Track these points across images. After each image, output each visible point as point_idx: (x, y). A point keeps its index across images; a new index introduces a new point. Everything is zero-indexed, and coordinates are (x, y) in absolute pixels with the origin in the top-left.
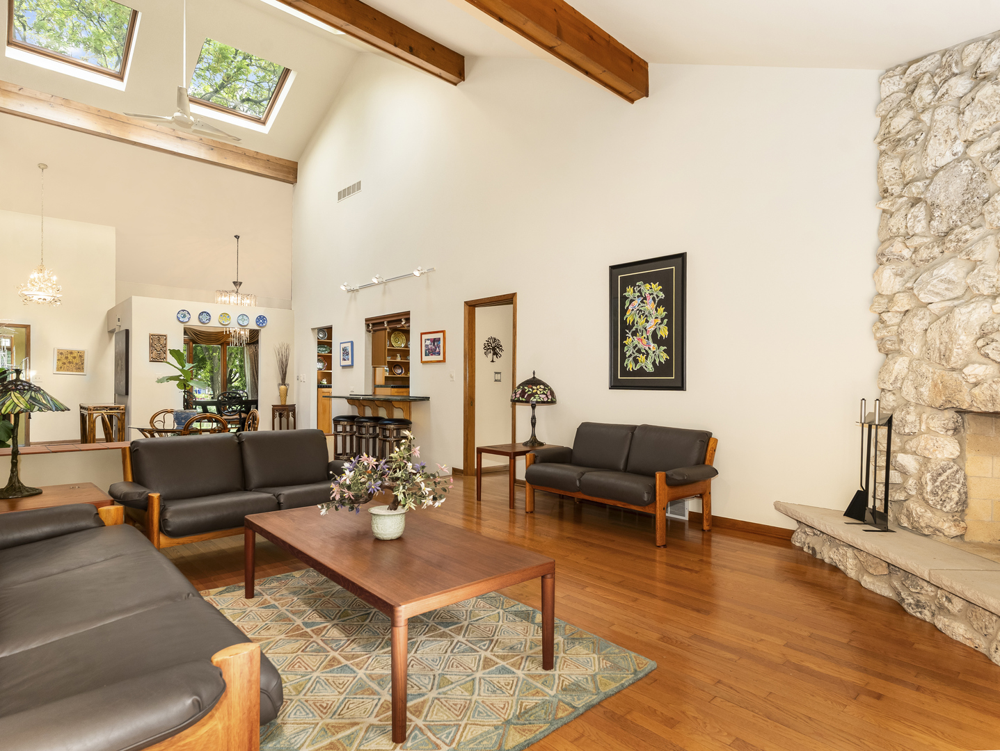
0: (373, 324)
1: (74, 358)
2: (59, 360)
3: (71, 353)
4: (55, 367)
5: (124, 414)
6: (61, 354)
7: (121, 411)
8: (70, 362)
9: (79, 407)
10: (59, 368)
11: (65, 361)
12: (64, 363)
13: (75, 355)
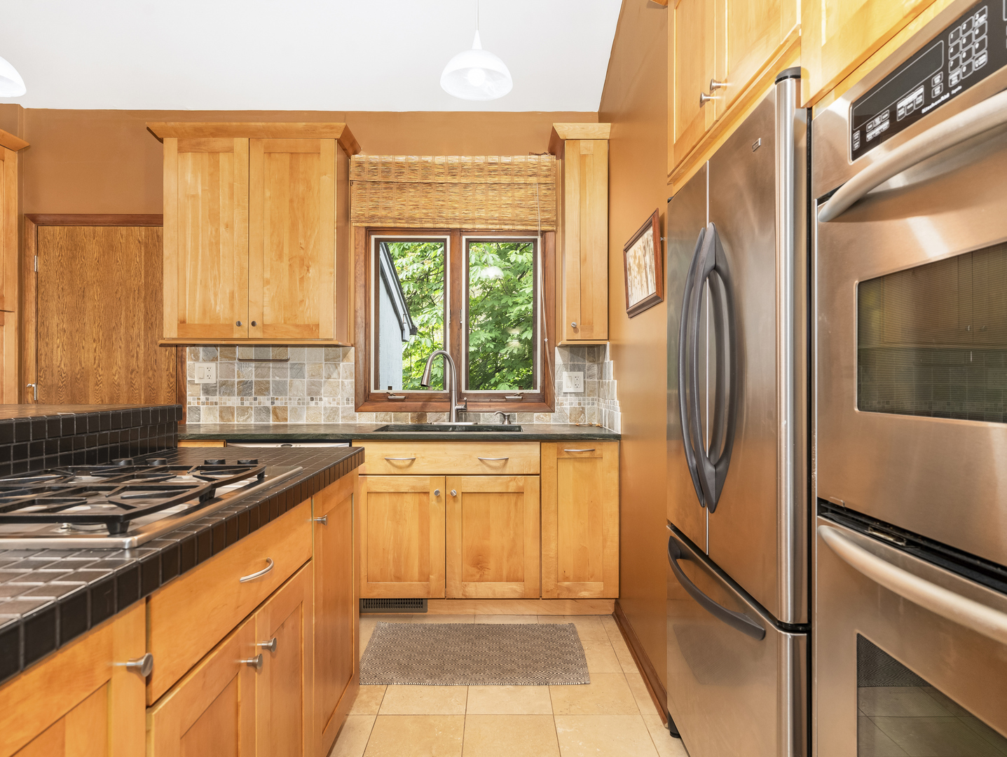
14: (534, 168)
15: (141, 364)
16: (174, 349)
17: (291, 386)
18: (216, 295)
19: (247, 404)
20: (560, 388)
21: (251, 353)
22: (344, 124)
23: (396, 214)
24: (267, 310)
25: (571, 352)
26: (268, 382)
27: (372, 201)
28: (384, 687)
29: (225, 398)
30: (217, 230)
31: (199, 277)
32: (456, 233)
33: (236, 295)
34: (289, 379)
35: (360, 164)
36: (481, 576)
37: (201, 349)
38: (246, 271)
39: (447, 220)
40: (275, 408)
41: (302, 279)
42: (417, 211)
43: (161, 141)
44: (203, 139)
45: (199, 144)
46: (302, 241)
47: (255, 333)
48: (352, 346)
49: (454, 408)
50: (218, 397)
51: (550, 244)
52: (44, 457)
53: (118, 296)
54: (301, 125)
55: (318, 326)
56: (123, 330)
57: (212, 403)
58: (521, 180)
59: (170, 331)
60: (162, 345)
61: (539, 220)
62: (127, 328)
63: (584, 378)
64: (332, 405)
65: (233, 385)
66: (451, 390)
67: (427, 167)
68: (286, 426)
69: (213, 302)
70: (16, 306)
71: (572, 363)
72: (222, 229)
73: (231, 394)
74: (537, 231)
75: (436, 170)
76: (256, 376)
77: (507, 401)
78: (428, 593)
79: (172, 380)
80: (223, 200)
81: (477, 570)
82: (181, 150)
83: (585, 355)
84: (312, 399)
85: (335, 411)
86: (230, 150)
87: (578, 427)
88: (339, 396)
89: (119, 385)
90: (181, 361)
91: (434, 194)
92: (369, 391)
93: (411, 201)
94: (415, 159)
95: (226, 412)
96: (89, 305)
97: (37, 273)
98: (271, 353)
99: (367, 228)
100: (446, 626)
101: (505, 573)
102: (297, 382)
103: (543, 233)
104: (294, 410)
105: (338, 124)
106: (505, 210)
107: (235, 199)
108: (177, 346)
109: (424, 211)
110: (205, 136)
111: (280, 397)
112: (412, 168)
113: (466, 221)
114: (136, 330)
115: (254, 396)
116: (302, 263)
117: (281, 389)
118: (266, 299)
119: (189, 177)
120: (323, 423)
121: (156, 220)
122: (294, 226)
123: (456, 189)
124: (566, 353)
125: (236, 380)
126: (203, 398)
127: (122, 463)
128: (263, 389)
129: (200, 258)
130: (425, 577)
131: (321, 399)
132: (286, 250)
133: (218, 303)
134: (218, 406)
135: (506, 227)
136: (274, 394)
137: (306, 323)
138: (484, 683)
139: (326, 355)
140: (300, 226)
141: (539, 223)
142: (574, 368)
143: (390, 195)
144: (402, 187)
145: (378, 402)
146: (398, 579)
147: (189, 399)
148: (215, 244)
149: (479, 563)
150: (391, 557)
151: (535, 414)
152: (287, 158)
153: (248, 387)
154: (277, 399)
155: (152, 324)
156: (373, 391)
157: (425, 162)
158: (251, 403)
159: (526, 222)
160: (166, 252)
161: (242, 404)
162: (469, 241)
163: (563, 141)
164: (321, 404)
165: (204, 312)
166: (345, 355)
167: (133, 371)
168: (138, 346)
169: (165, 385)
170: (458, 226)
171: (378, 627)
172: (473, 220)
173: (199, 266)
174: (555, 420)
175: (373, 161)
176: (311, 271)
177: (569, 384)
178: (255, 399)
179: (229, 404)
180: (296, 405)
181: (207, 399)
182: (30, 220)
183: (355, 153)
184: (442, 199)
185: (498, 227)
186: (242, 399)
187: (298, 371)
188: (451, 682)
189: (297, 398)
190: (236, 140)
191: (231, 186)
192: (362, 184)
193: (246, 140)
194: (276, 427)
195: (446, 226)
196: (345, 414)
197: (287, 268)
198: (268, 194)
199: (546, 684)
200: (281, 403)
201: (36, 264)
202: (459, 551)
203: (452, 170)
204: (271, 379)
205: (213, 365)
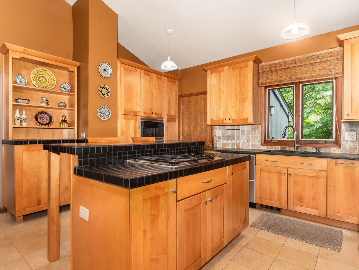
14: (331, 54)
15: (204, 131)
16: (211, 127)
17: (241, 137)
18: (220, 112)
19: (229, 142)
20: (344, 139)
21: (230, 127)
22: (255, 55)
23: (274, 80)
24: (233, 115)
25: (349, 124)
26: (235, 136)
27: (266, 77)
28: (259, 230)
29: (223, 140)
30: (220, 94)
31: (216, 107)
32: (298, 84)
33: (225, 111)
34: (240, 135)
35: (262, 66)
36: (301, 204)
37: (217, 127)
38: (227, 104)
39: (294, 80)
40: (237, 144)
41: (243, 105)
42: (282, 78)
43: (207, 72)
44: (217, 69)
45: (216, 71)
46: (243, 94)
47: (230, 122)
48: (260, 124)
49: (296, 145)
50: (221, 140)
51: (340, 82)
52: (173, 152)
53: (198, 113)
54: (242, 59)
55: (247, 119)
56: (199, 122)
57: (220, 142)
58: (325, 59)
59: (209, 123)
60: (207, 126)
61: (334, 73)
62: (200, 122)
63: (357, 135)
64: (253, 143)
65: (225, 137)
66: (295, 139)
67: (285, 63)
68: (240, 149)
69: (219, 114)
70: (178, 117)
71: (350, 129)
72: (221, 93)
73: (225, 139)
74: (332, 78)
75: (289, 63)
76: (231, 134)
77: (319, 143)
78: (281, 206)
79: (210, 135)
80: (222, 85)
81: (300, 202)
82: (211, 73)
83: (357, 126)
84: (247, 141)
85: (254, 145)
86: (223, 70)
87: (351, 155)
88: (256, 140)
89: (198, 137)
90: (212, 130)
91: (288, 71)
92: (266, 139)
93: (280, 75)
94: (281, 61)
95: (223, 144)
96: (192, 116)
97: (182, 109)
98: (236, 127)
99: (265, 86)
100: (287, 218)
101: (311, 205)
102: (243, 136)
103: (336, 78)
104: (242, 144)
105: (253, 56)
106: (318, 72)
107: (225, 84)
108: (212, 126)
109: (285, 78)
110: (217, 68)
111: (238, 140)
112: (280, 64)
113: (301, 79)
114: (202, 122)
115: (231, 140)
116: (243, 100)
117: (238, 138)
118: (233, 112)
119: (213, 80)
120: (251, 148)
121: (206, 93)
122: (240, 90)
123: (298, 68)
124: (347, 125)
125: (226, 135)
126: (218, 140)
127: (193, 154)
128: (233, 138)
129: (216, 102)
130: (279, 201)
131: (250, 141)
132: (238, 97)
133: (220, 114)
134: (221, 143)
135: (318, 78)
136: (236, 139)
137: (244, 118)
138: (294, 238)
139: (252, 128)
140: (242, 89)
141: (334, 74)
142: (351, 131)
143: (273, 74)
144: (276, 71)
145: (268, 142)
146: (271, 200)
147: (214, 140)
148: (219, 98)
149: (300, 200)
150: (268, 192)
151: (331, 149)
152: (238, 70)
153: (229, 137)
154: (237, 141)
155: (206, 120)
156: (267, 139)
157: (285, 61)
158: (230, 142)
159: (327, 75)
160: (208, 101)
161: (228, 142)
162: (303, 86)
163: (343, 41)
164: (250, 143)
165: (217, 117)
166: (258, 128)
167: (202, 133)
168: (203, 126)
169: (209, 137)
170: (298, 81)
171: (263, 214)
172: (304, 78)
173: (216, 104)
174: (341, 151)
175: (266, 64)
176: (245, 102)
177: (349, 137)
178: (231, 141)
179: (224, 142)
180: (243, 143)
181: (219, 141)
182: (181, 96)
183: (261, 63)
184: (292, 72)
185: (315, 79)
186: (228, 141)
187: (243, 132)
188: (282, 235)
189: (243, 141)
190: (225, 67)
191: (224, 81)
192: (263, 73)
193: (227, 67)
194: (237, 149)
195: (293, 82)
196: (257, 146)
197: (239, 102)
198: (233, 81)
199: (319, 246)
200: (238, 142)
201: (182, 107)
202: (292, 194)
203: (295, 62)
204: (235, 135)
205: (220, 131)
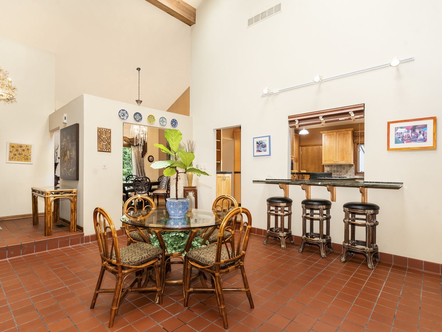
0: (299, 120)
1: (24, 150)
2: (10, 152)
3: (21, 146)
4: (8, 157)
5: (76, 197)
6: (13, 147)
7: (74, 195)
8: (20, 154)
9: (31, 190)
10: (11, 159)
11: (16, 153)
12: (15, 155)
13: (24, 148)
17: (343, 171)
33: (334, 157)
43: (322, 134)
86: (333, 134)
88: (352, 173)
97: (301, 154)
99: (357, 144)
105: (352, 129)
110: (329, 133)
111: (341, 173)
125: (333, 170)
128: (337, 171)
133: (331, 158)
156: (358, 172)
165: (329, 160)
166: (353, 166)
182: (300, 146)
187: (344, 168)
192: (356, 136)
196: (353, 176)
205: (329, 168)
